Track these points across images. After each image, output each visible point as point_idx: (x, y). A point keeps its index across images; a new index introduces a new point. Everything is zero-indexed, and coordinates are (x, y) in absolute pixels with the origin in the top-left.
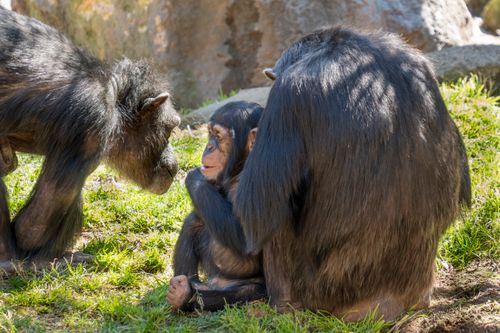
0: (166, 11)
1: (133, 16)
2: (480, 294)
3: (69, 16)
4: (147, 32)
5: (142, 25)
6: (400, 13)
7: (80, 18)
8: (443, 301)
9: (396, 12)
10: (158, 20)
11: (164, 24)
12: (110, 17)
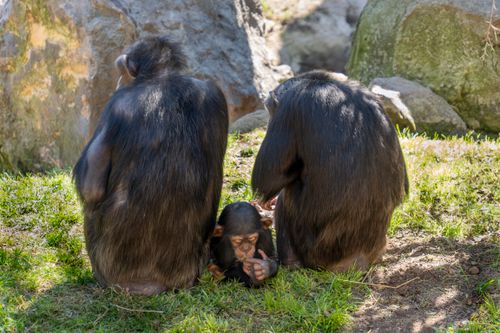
0: (89, 91)
1: (64, 96)
2: (414, 251)
3: (13, 100)
4: (75, 107)
5: (71, 102)
6: (239, 85)
7: (22, 101)
8: (390, 256)
9: (237, 84)
10: (83, 98)
11: (88, 100)
12: (46, 99)
